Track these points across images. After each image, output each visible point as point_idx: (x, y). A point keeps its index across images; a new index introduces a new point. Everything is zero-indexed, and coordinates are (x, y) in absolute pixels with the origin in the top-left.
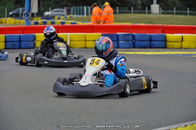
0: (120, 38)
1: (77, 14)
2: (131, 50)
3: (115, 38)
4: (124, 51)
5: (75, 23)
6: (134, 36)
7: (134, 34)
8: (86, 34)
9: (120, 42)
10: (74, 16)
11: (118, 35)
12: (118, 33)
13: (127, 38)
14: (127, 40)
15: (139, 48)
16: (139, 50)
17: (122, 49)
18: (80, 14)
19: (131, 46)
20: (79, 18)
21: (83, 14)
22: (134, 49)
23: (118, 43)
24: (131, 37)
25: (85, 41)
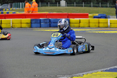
0: (41, 22)
1: (16, 7)
2: (48, 28)
3: (39, 22)
4: (44, 29)
5: (15, 13)
6: (50, 20)
7: (50, 19)
8: (22, 19)
9: (42, 24)
10: (14, 9)
11: (40, 20)
12: (40, 18)
13: (46, 21)
14: (46, 23)
15: (53, 27)
16: (53, 28)
17: (43, 28)
18: (18, 7)
19: (48, 26)
20: (17, 10)
21: (20, 7)
22: (50, 28)
23: (40, 24)
24: (48, 21)
25: (21, 23)
